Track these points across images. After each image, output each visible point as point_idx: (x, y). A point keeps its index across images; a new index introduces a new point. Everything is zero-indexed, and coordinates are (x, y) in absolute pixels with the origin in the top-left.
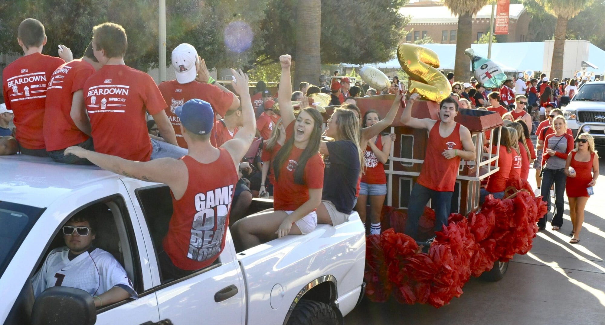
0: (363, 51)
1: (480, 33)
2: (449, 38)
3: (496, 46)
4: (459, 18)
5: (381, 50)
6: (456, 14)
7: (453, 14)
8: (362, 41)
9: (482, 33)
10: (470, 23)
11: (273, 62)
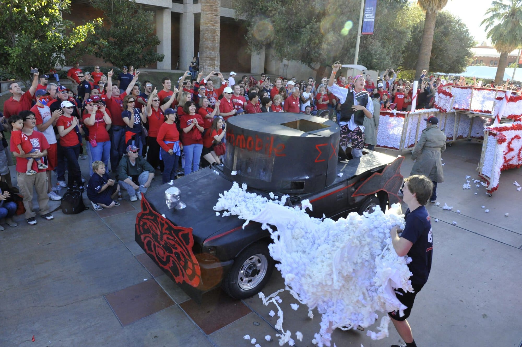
0: (450, 67)
1: (510, 63)
2: (494, 64)
3: (518, 70)
4: (501, 55)
5: (459, 67)
6: (499, 53)
7: (498, 53)
8: (450, 62)
9: (511, 63)
10: (506, 57)
11: (405, 70)
